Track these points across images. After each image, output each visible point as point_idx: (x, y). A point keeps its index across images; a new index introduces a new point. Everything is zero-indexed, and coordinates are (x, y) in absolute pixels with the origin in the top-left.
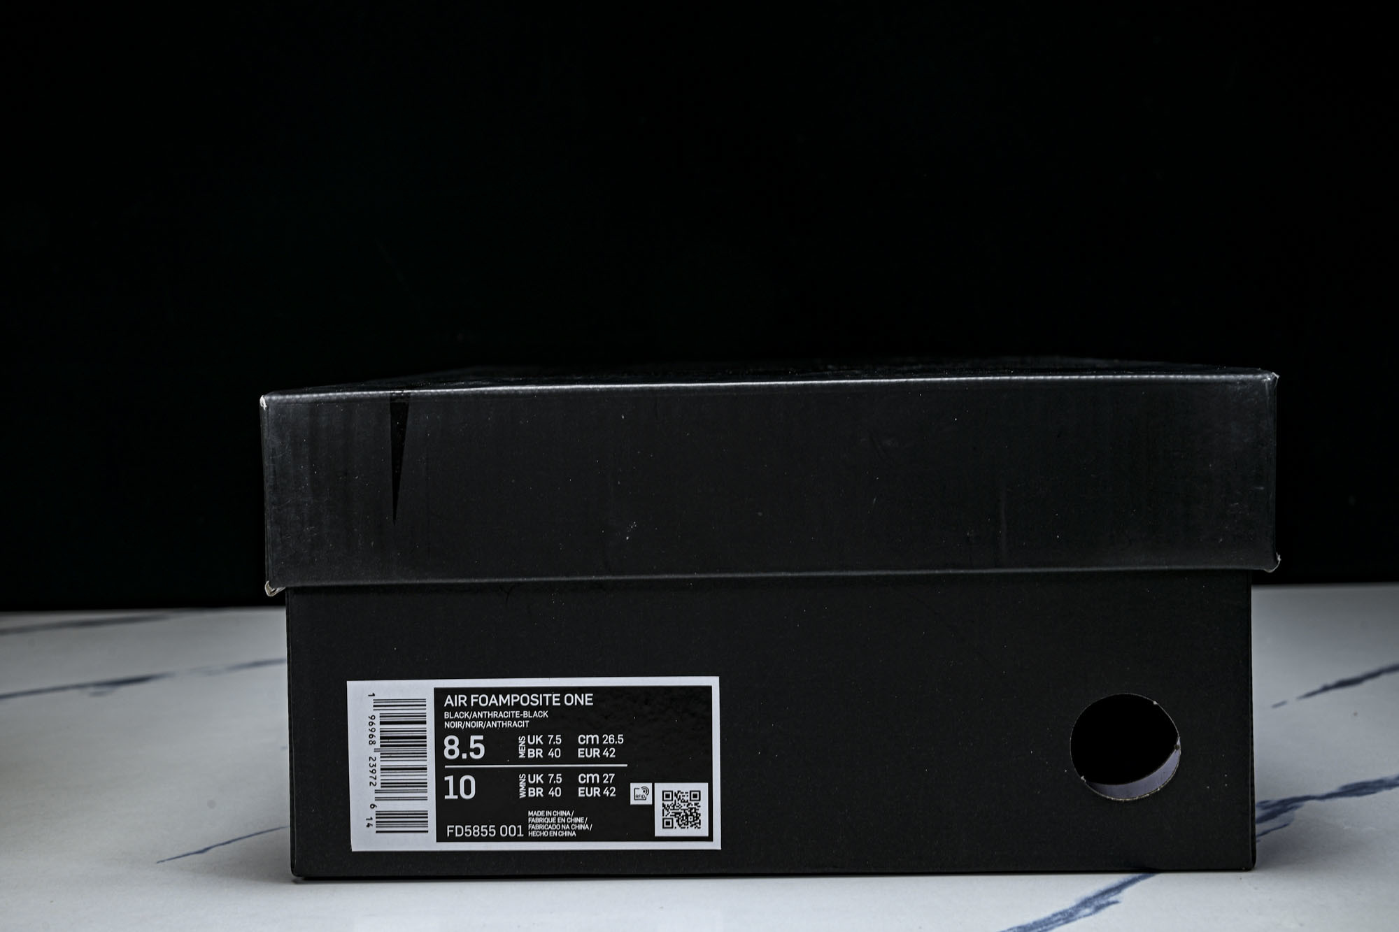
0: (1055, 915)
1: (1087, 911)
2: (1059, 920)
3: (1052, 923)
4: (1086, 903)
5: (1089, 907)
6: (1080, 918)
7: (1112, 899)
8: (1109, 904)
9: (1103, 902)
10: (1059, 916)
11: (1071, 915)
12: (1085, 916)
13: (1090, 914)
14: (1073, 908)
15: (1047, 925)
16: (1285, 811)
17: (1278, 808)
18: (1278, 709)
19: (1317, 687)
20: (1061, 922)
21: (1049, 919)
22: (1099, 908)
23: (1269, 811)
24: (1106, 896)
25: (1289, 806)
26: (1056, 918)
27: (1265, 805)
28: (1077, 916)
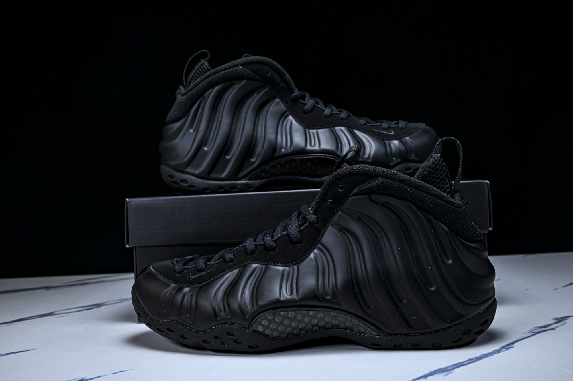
0: (494, 351)
1: (504, 350)
2: (496, 352)
3: (493, 353)
4: (503, 347)
5: (504, 349)
6: (502, 352)
7: (512, 346)
8: (511, 348)
9: (509, 347)
10: (495, 351)
11: (499, 351)
12: (504, 351)
13: (505, 351)
14: (499, 349)
15: (492, 354)
16: (563, 320)
17: (561, 319)
18: (556, 290)
19: (568, 283)
20: (496, 353)
21: (492, 352)
22: (507, 349)
23: (558, 320)
24: (509, 346)
25: (564, 319)
26: (494, 352)
27: (557, 318)
28: (501, 351)
